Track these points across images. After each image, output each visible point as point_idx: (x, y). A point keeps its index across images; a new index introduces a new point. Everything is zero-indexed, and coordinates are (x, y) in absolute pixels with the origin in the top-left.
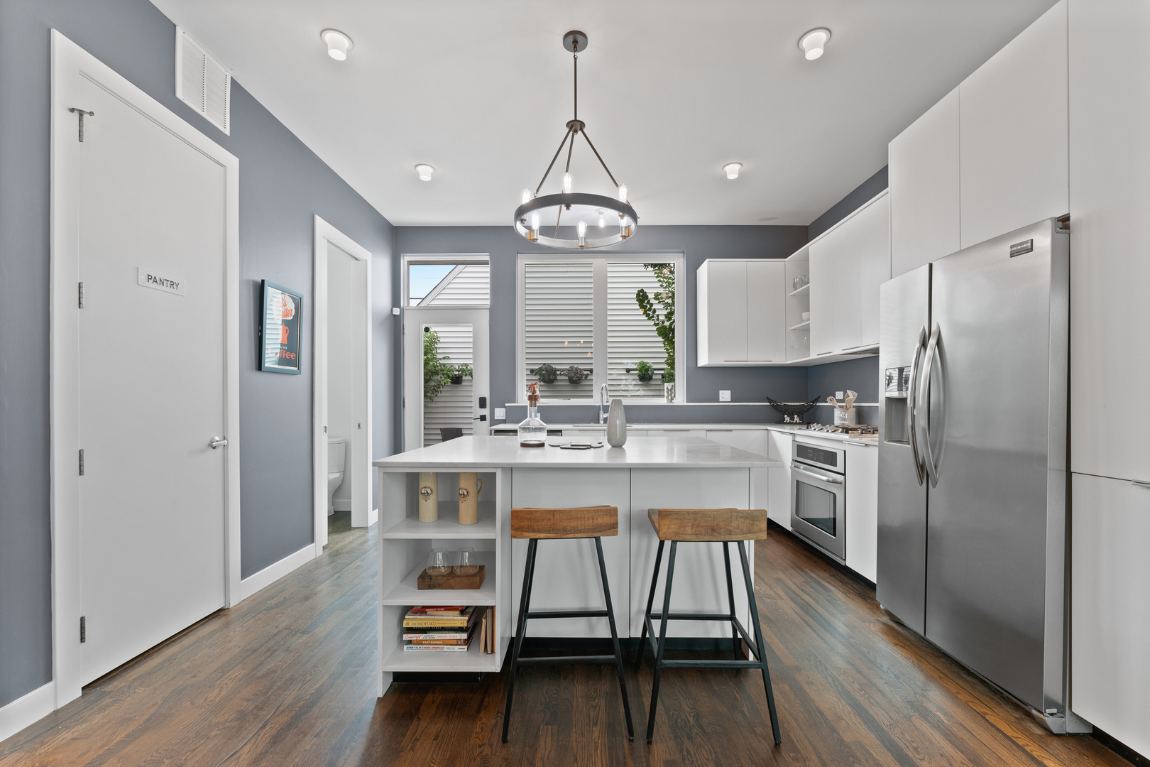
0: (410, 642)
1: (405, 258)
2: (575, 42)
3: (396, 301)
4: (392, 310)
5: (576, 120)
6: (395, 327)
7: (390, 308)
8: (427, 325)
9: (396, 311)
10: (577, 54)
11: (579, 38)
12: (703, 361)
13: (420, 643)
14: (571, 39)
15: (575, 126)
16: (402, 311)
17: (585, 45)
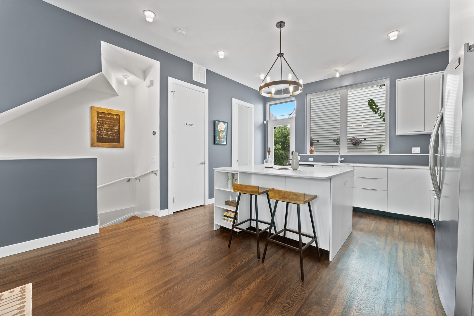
0: (224, 219)
1: (268, 103)
2: (281, 25)
3: (265, 119)
4: (263, 122)
5: (281, 53)
6: (264, 128)
7: (263, 121)
8: (275, 126)
9: (265, 122)
10: (281, 29)
11: (282, 24)
12: (399, 132)
13: (226, 220)
14: (279, 24)
15: (281, 55)
16: (267, 122)
17: (284, 26)
